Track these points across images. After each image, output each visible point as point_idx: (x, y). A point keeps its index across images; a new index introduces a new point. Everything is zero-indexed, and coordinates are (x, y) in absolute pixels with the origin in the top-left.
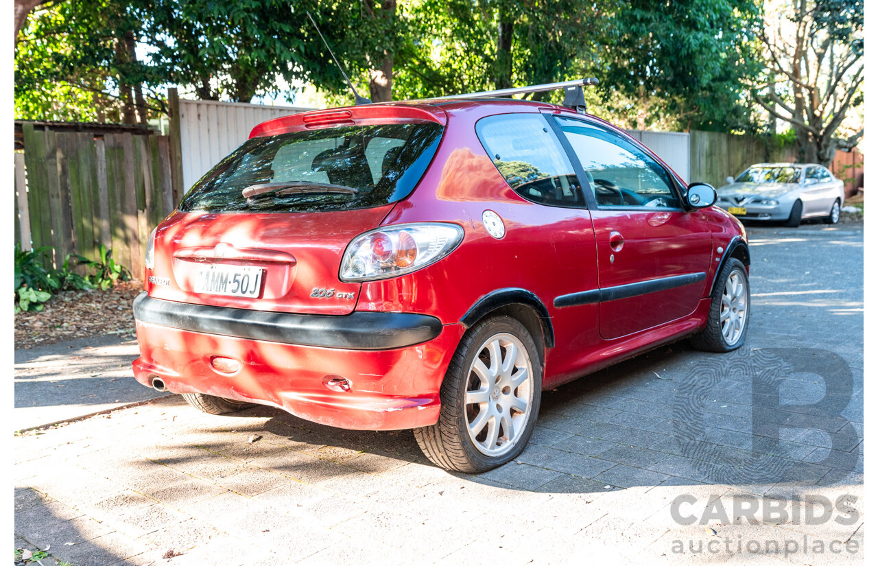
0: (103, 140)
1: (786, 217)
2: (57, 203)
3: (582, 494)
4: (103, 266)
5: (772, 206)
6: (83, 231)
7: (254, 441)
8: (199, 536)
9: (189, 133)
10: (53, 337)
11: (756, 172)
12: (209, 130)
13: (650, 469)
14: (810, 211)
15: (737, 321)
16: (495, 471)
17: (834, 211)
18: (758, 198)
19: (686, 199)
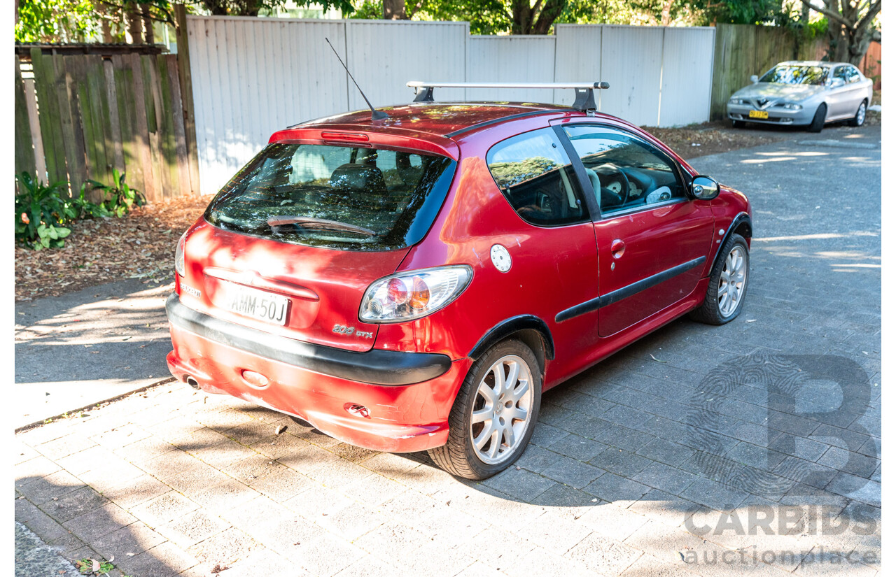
0: (111, 61)
1: (809, 122)
2: (70, 129)
3: (572, 508)
4: (117, 190)
5: (796, 110)
6: (96, 154)
7: (280, 432)
8: (240, 548)
9: (198, 51)
10: (78, 280)
11: (783, 70)
12: (217, 47)
13: (634, 478)
14: (834, 114)
15: (735, 293)
16: (496, 477)
17: (860, 112)
18: (782, 102)
19: (691, 188)
